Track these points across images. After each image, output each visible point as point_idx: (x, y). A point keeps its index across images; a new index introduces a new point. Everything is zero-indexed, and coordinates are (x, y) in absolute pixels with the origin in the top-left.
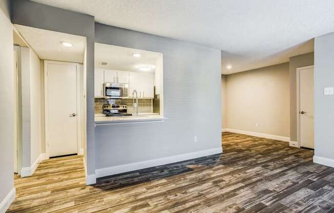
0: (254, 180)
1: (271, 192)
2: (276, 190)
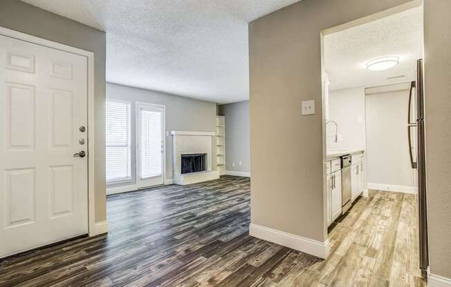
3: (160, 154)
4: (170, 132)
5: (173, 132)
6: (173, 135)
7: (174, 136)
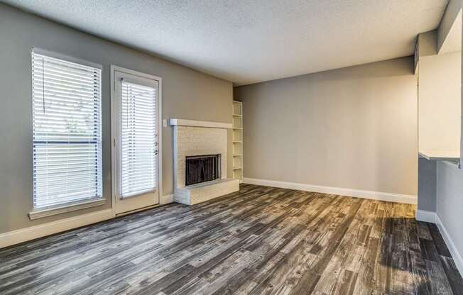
0: (271, 265)
1: (247, 249)
2: (241, 253)
3: (153, 155)
4: (168, 122)
5: (174, 122)
6: (173, 126)
7: (176, 129)
